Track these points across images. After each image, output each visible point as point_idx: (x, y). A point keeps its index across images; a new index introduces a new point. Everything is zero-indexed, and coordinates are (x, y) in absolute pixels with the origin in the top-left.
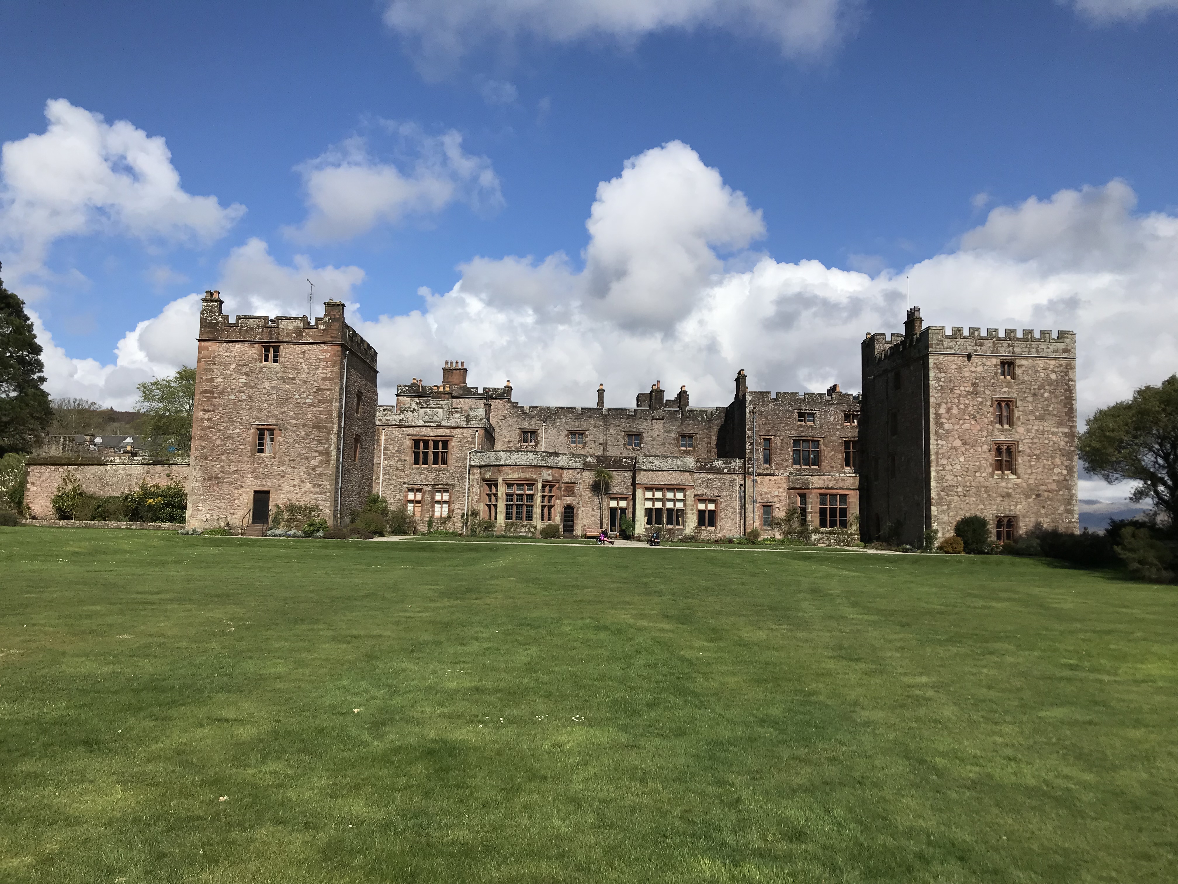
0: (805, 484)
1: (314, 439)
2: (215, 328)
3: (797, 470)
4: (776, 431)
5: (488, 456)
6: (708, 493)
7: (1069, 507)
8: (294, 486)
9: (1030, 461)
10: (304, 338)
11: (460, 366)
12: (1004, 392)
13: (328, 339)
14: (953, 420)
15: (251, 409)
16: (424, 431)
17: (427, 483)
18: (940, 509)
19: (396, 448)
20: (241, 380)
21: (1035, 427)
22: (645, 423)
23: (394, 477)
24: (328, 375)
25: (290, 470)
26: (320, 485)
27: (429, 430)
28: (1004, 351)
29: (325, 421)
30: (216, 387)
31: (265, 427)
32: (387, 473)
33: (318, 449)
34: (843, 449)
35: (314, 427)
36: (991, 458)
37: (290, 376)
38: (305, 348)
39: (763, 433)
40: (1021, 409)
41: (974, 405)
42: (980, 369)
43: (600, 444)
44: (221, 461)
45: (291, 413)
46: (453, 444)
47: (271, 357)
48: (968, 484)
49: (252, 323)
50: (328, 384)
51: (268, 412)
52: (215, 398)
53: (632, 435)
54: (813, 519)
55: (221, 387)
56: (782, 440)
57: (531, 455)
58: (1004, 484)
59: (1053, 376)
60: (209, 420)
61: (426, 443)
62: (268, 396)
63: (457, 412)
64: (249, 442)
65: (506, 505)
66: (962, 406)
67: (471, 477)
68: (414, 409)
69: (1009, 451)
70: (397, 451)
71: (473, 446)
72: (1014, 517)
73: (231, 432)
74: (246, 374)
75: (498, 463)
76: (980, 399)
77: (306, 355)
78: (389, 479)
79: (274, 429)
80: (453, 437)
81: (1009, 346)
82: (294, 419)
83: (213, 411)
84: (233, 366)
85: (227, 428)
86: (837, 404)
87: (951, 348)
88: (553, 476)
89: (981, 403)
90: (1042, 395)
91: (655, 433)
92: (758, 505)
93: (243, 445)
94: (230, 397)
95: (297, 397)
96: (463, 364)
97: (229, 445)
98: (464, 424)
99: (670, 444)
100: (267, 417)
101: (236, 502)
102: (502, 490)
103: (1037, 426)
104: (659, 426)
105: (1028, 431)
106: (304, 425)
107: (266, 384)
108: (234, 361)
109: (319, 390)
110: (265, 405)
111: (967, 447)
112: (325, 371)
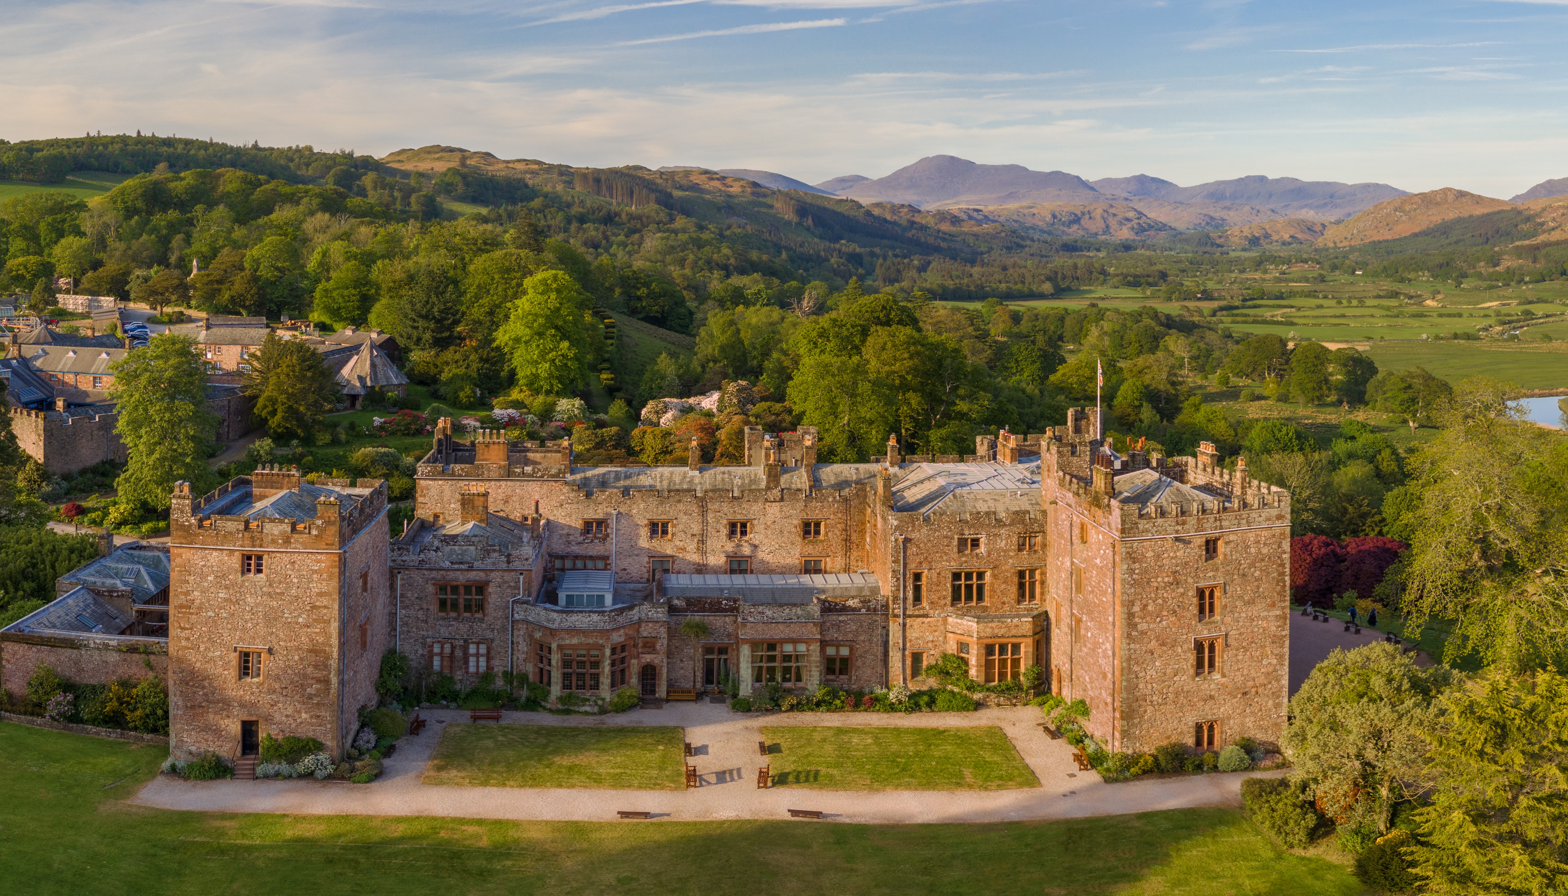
0: (969, 631)
1: (309, 665)
2: (188, 531)
3: (958, 609)
4: (929, 563)
5: (537, 612)
10: (293, 546)
13: (322, 547)
15: (234, 629)
16: (451, 575)
17: (457, 636)
19: (417, 596)
20: (220, 595)
22: (755, 508)
24: (324, 590)
27: (459, 573)
29: (322, 644)
30: (192, 602)
31: (250, 650)
32: (405, 624)
33: (315, 675)
34: (1016, 580)
35: (309, 651)
36: (1192, 658)
37: (279, 591)
38: (295, 557)
39: (913, 566)
41: (1173, 598)
43: (693, 535)
45: (281, 634)
46: (490, 590)
47: (253, 567)
49: (231, 526)
50: (325, 601)
51: (254, 633)
52: (192, 614)
53: (737, 523)
55: (198, 602)
56: (938, 574)
57: (595, 617)
61: (455, 589)
62: (253, 614)
63: (493, 548)
65: (563, 672)
66: (1160, 601)
67: (516, 632)
68: (438, 548)
70: (418, 599)
71: (517, 592)
72: (1216, 722)
73: (212, 654)
74: (226, 587)
76: (1181, 590)
77: (296, 566)
78: (408, 631)
79: (260, 653)
80: (491, 582)
82: (285, 641)
83: (191, 629)
84: (211, 578)
86: (1010, 525)
88: (626, 635)
89: (1184, 594)
91: (770, 519)
92: (906, 653)
94: (209, 614)
95: (287, 615)
98: (504, 566)
99: (790, 532)
100: (253, 638)
104: (774, 510)
106: (297, 649)
107: (250, 600)
108: (212, 572)
110: (249, 625)
112: (319, 586)
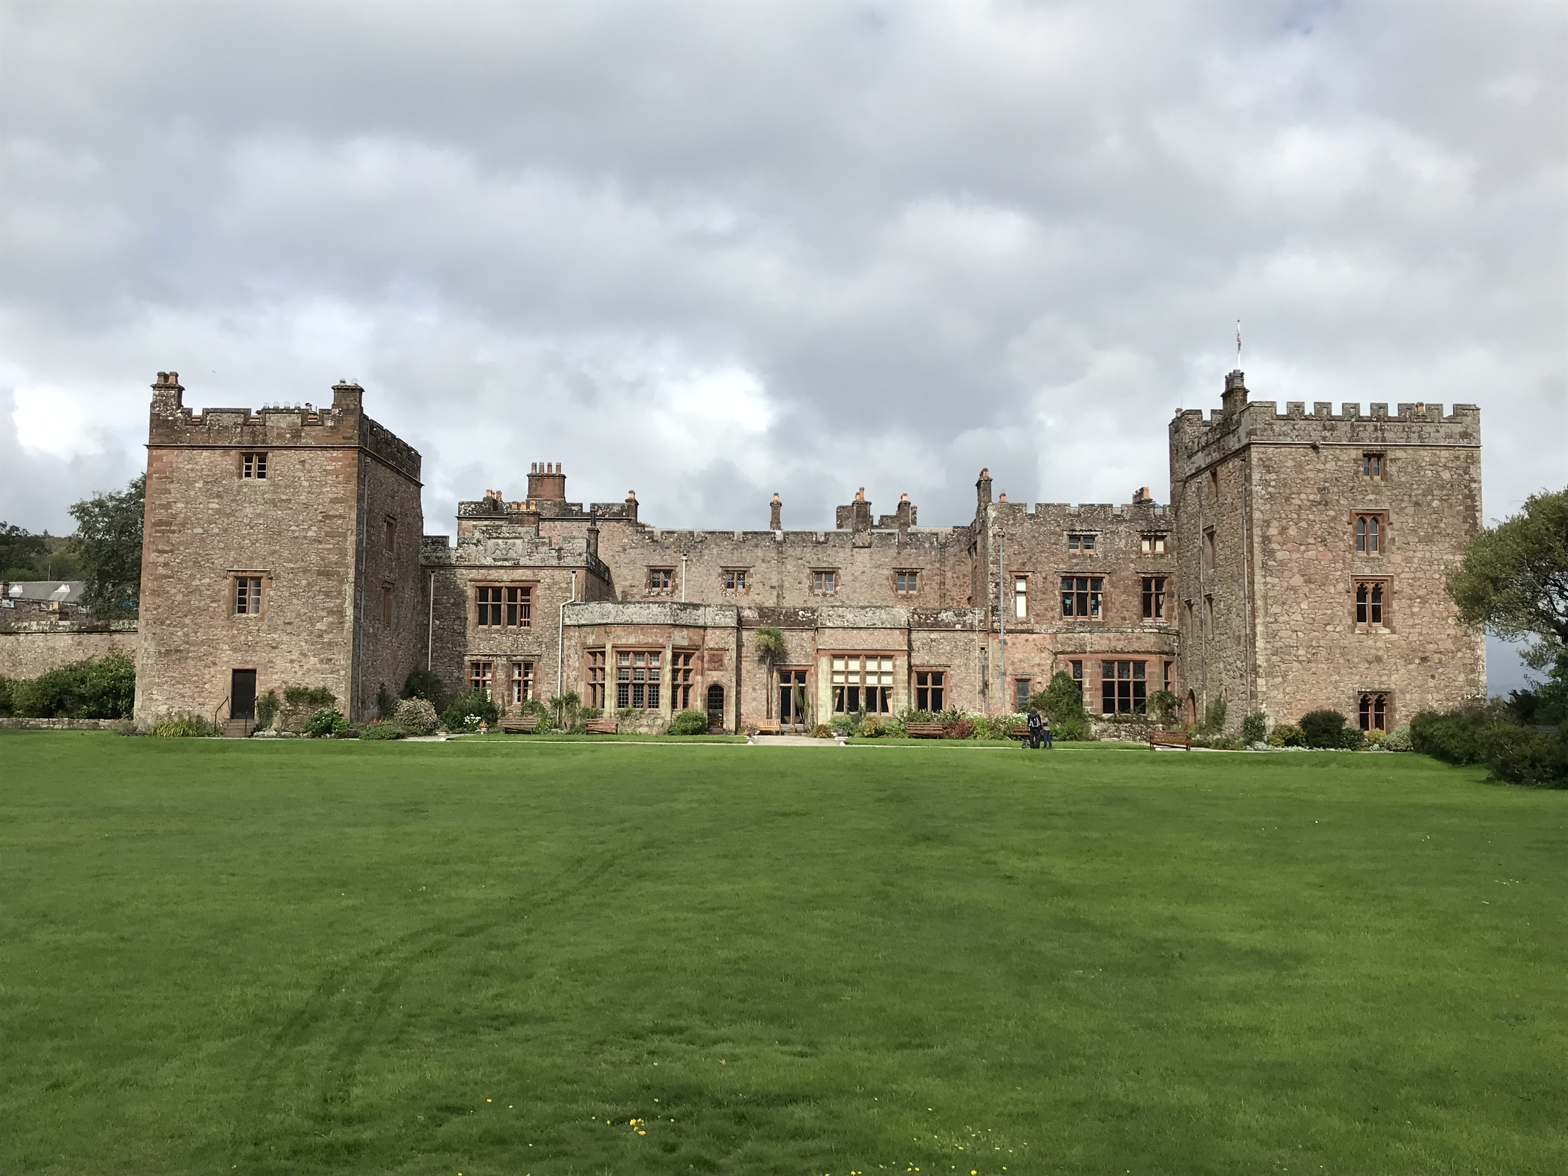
0: (1081, 645)
1: (319, 591)
2: (172, 428)
3: (1069, 624)
4: (1034, 564)
5: (590, 609)
6: (932, 662)
7: (1472, 676)
8: (292, 661)
9: (1410, 607)
10: (303, 441)
11: (554, 471)
12: (1369, 503)
13: (338, 441)
14: (1289, 545)
15: (227, 548)
16: (494, 574)
17: (499, 653)
18: (1271, 682)
19: (452, 601)
20: (211, 506)
21: (1419, 555)
22: (841, 554)
23: (449, 645)
24: (339, 496)
25: (285, 638)
26: (330, 660)
27: (503, 571)
28: (1368, 438)
29: (336, 563)
30: (174, 516)
31: (248, 574)
32: (438, 638)
33: (326, 605)
34: (1139, 590)
35: (320, 573)
36: (1350, 603)
37: (284, 497)
38: (305, 455)
39: (1014, 568)
40: (1396, 525)
41: (1322, 522)
42: (1331, 465)
43: (772, 587)
44: (184, 626)
45: (286, 553)
46: (538, 592)
47: (254, 470)
48: (1314, 644)
49: (227, 420)
50: (340, 509)
51: (252, 552)
52: (174, 532)
53: (821, 573)
54: (1092, 701)
55: (182, 515)
56: (1045, 578)
57: (655, 608)
58: (1371, 642)
59: (1446, 475)
60: (166, 565)
61: (497, 592)
62: (251, 528)
63: (544, 544)
64: (224, 597)
65: (619, 685)
66: (1304, 524)
67: (566, 643)
68: (479, 541)
69: (1377, 593)
70: (453, 604)
71: (568, 595)
72: (1386, 693)
73: (198, 583)
74: (219, 496)
75: (605, 621)
76: (1332, 513)
77: (307, 465)
78: (442, 648)
79: (260, 578)
80: (539, 581)
81: (1376, 429)
82: (290, 561)
83: (171, 551)
84: (199, 485)
85: (192, 577)
86: (1130, 521)
87: (1285, 435)
88: (690, 639)
89: (1334, 519)
90: (1429, 505)
91: (858, 567)
92: (1008, 679)
93: (215, 601)
94: (195, 531)
95: (293, 528)
96: (559, 467)
97: (195, 603)
98: (555, 562)
99: (881, 585)
100: (251, 559)
101: (206, 686)
102: (610, 663)
103: (1422, 552)
104: (863, 558)
105: (1408, 560)
106: (305, 571)
107: (249, 510)
108: (201, 477)
109: (327, 517)
110: (247, 541)
111: (1313, 586)
112: (334, 489)
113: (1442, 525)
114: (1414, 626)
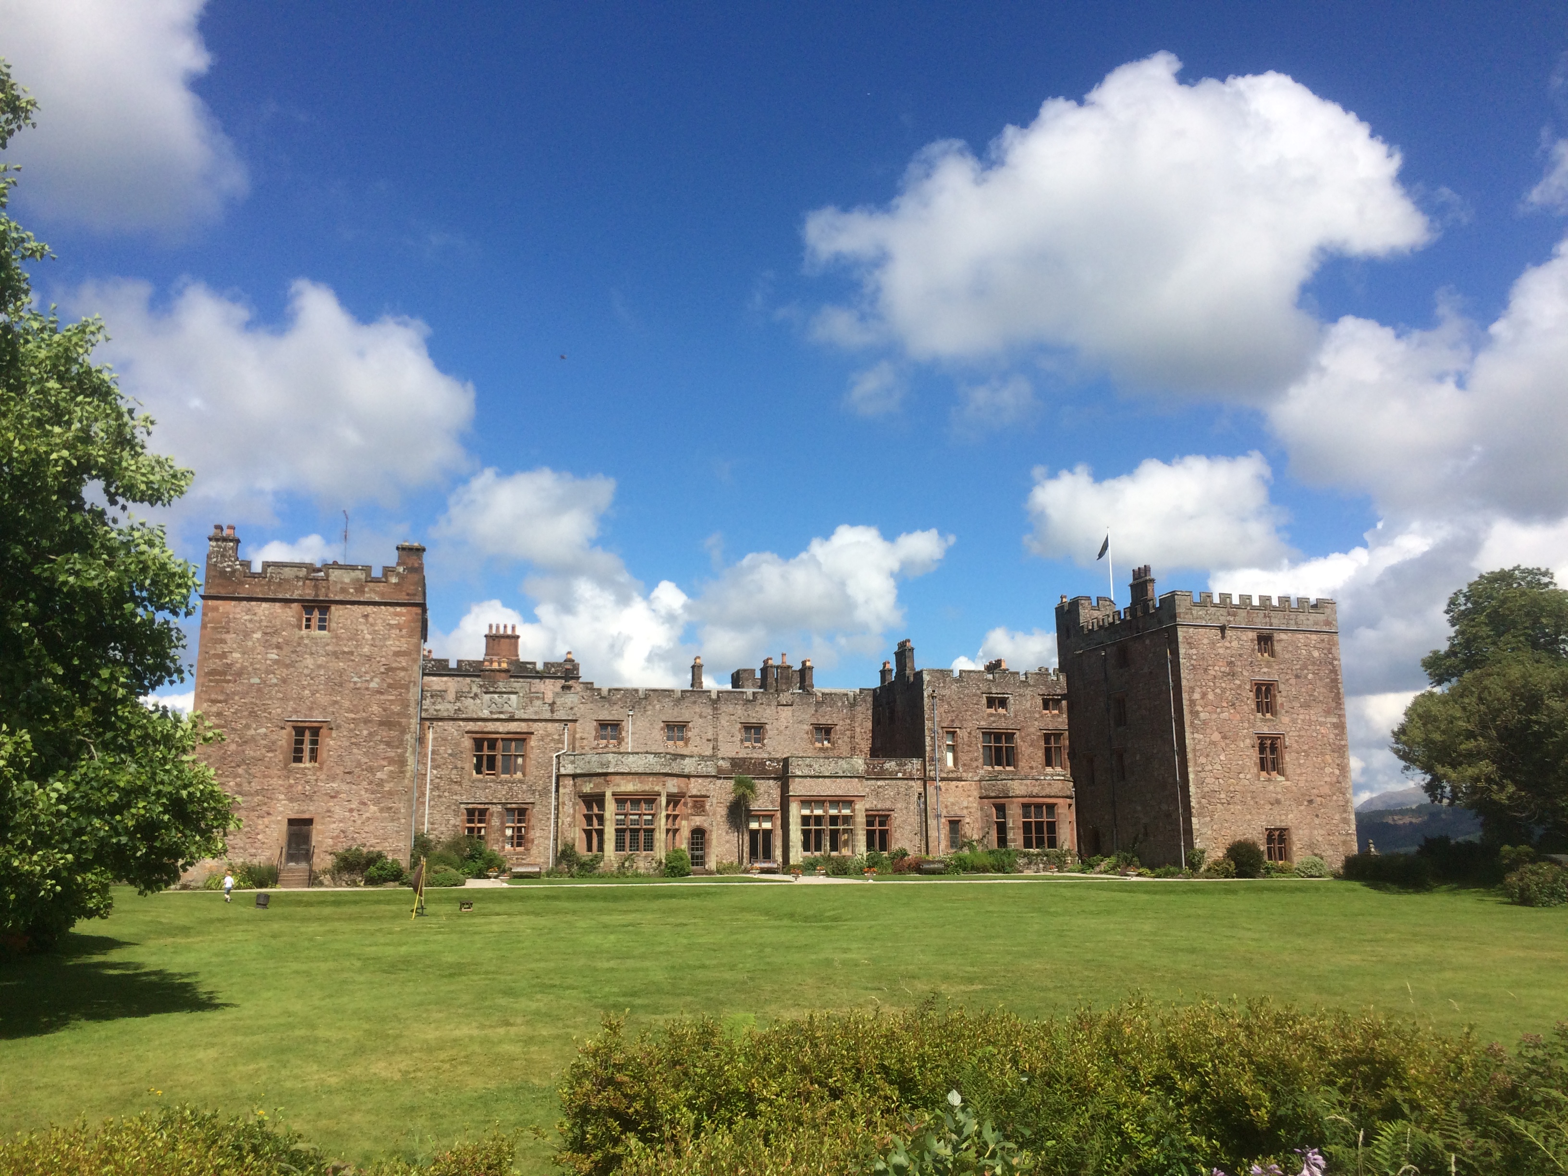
0: (1003, 791)
1: (381, 741)
2: (229, 579)
3: (990, 773)
4: (961, 721)
6: (879, 807)
7: (1344, 815)
8: (351, 810)
9: (1298, 759)
10: (367, 595)
11: (509, 632)
12: (1264, 674)
13: (403, 598)
14: (1209, 708)
15: (285, 699)
16: (491, 726)
17: (495, 801)
18: (1202, 821)
21: (1301, 717)
22: (768, 711)
23: (446, 794)
24: (403, 649)
25: (345, 787)
26: (391, 808)
27: (498, 723)
28: (1260, 622)
29: (398, 714)
30: (229, 666)
31: (307, 724)
32: (436, 787)
33: (388, 755)
35: (381, 723)
36: (1255, 755)
37: (346, 649)
38: (369, 609)
39: (945, 725)
40: (1284, 693)
41: (1231, 689)
42: (1235, 644)
43: (709, 740)
44: (236, 776)
45: (346, 704)
46: (532, 743)
47: (315, 622)
48: (1232, 789)
49: (288, 573)
51: (312, 703)
52: (229, 681)
53: (751, 728)
54: (1016, 839)
55: (238, 665)
56: (970, 733)
58: (1271, 788)
59: (1316, 654)
60: (219, 714)
61: (492, 744)
62: (312, 679)
64: (281, 747)
66: (1218, 691)
68: (476, 695)
69: (1273, 749)
72: (1285, 830)
74: (278, 647)
75: (605, 771)
76: (1238, 682)
77: (371, 620)
78: (440, 796)
79: (321, 728)
80: (532, 733)
81: (1265, 616)
82: (352, 711)
83: (226, 701)
85: (247, 727)
86: (1034, 686)
87: (1201, 618)
89: (1240, 686)
90: (1306, 677)
91: (783, 723)
92: (943, 820)
93: (272, 751)
94: (253, 681)
95: (356, 679)
96: (513, 628)
97: (249, 752)
98: (548, 715)
99: (801, 738)
100: (311, 709)
101: (259, 837)
102: (610, 807)
103: (1303, 715)
104: (786, 712)
105: (1294, 721)
106: (367, 721)
107: (309, 661)
108: (259, 628)
109: (389, 669)
110: (307, 692)
111: (1228, 741)
112: (397, 643)
113: (1316, 694)
114: (1301, 774)
